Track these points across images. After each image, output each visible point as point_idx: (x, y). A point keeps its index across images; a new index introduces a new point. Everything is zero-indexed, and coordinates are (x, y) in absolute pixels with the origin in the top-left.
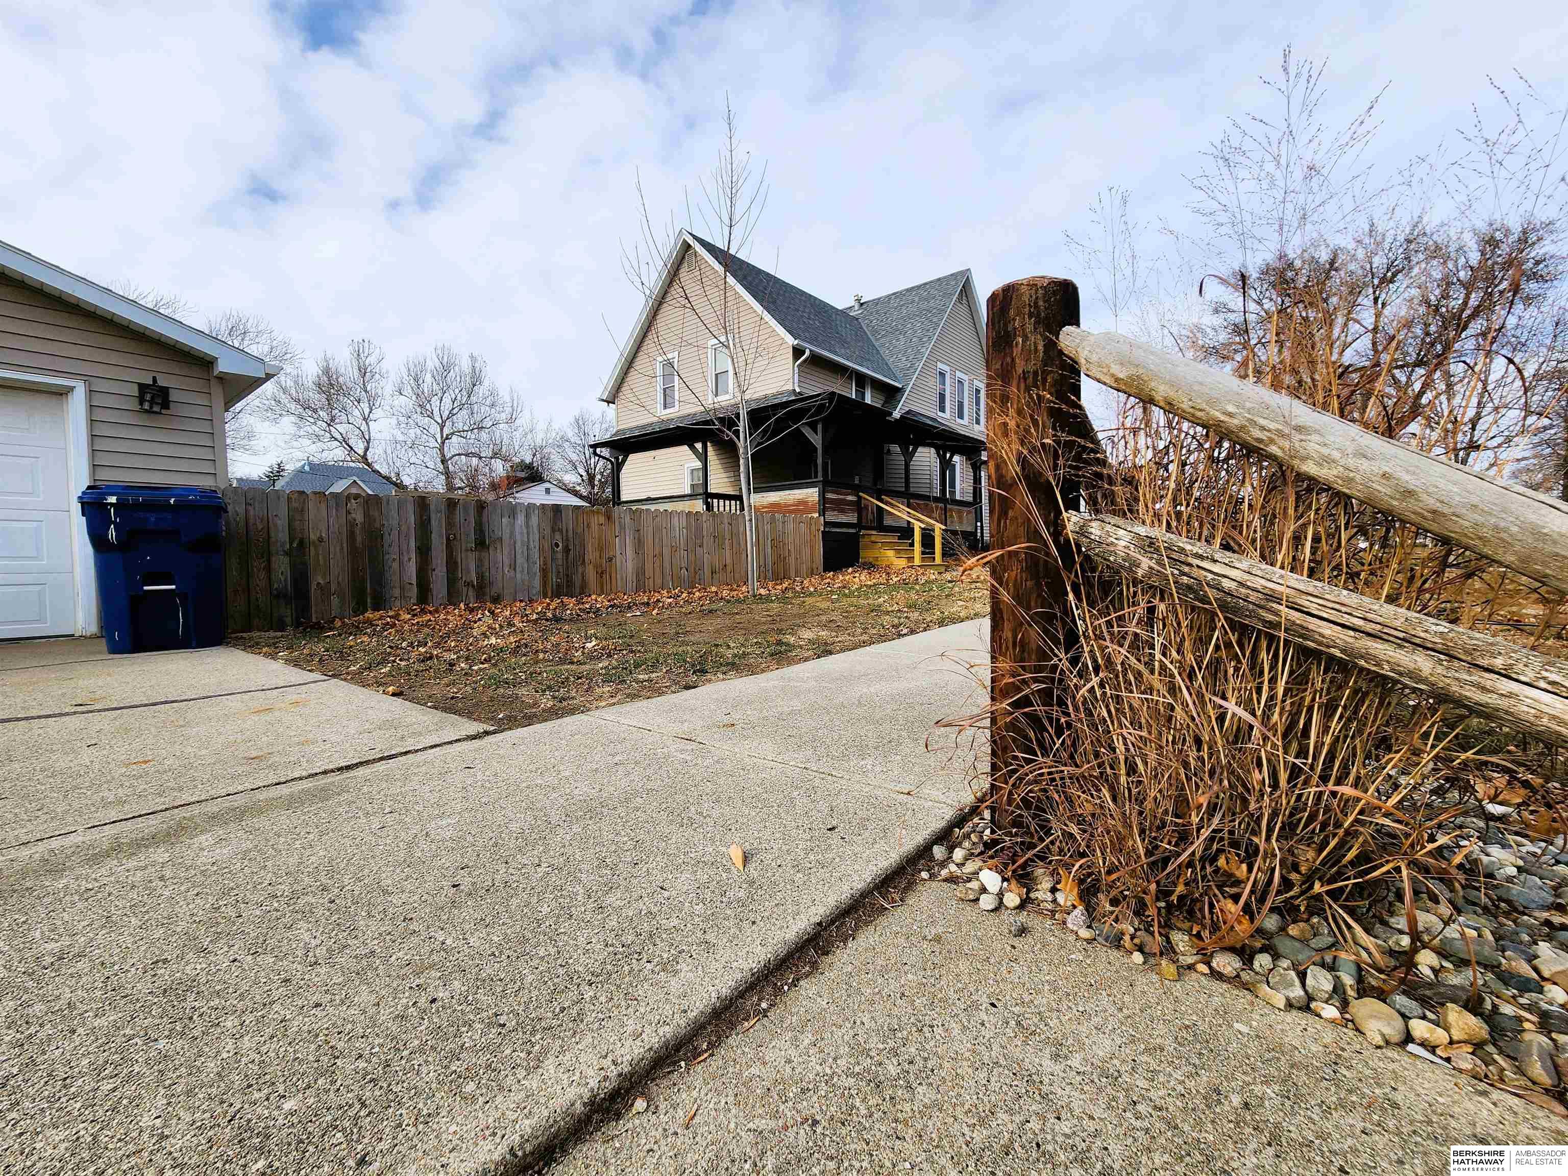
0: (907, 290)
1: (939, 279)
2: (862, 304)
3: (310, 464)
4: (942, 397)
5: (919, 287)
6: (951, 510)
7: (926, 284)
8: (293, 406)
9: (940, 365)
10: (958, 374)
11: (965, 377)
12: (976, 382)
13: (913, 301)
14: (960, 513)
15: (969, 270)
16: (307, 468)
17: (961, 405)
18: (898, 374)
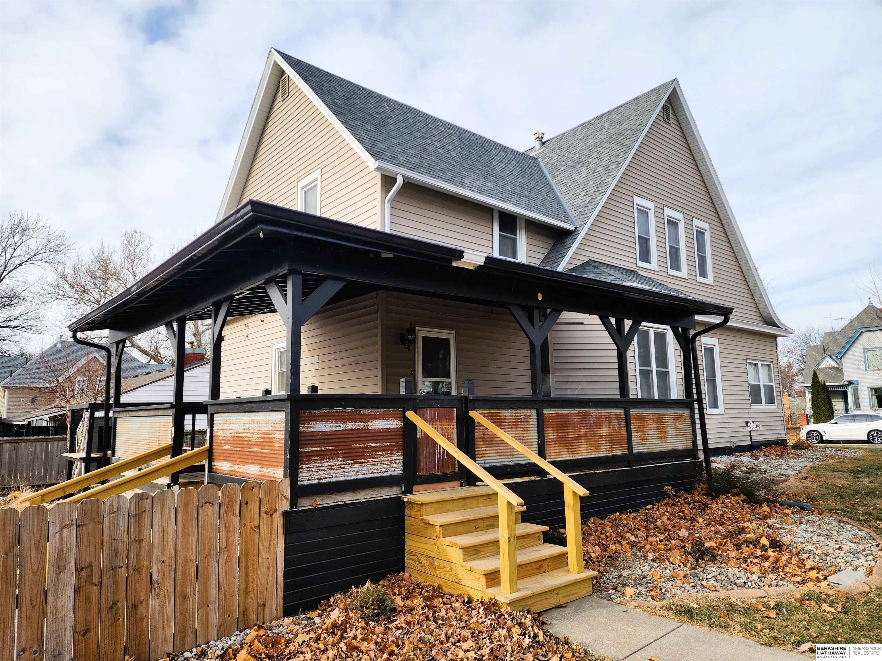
0: (597, 118)
1: (637, 98)
2: (544, 143)
3: (62, 342)
4: (644, 242)
5: (610, 112)
6: (641, 418)
7: (618, 108)
8: (71, 292)
9: (637, 200)
10: (668, 212)
11: (678, 216)
12: (696, 222)
13: (603, 128)
14: (659, 419)
15: (675, 80)
16: (59, 346)
17: (675, 253)
18: (572, 214)
